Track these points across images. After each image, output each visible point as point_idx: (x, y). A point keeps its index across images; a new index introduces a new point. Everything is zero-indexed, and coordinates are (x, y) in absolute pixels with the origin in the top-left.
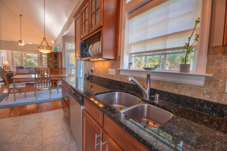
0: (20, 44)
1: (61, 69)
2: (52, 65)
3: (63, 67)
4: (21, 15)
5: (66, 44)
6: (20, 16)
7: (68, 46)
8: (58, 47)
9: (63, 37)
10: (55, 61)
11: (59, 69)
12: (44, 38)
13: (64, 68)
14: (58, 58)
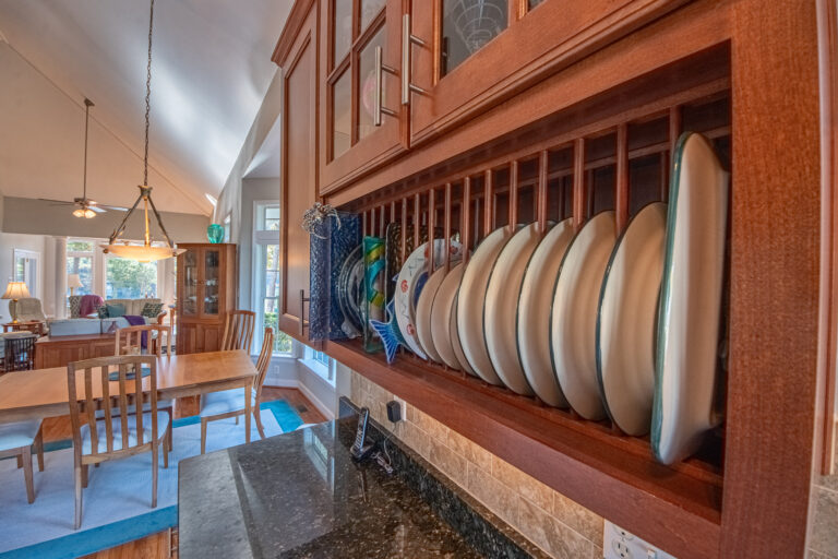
0: (78, 214)
1: (231, 316)
2: (195, 298)
3: (243, 306)
4: (88, 103)
5: (259, 208)
6: (84, 107)
7: (265, 219)
8: (228, 220)
9: (244, 179)
10: (209, 283)
11: (225, 314)
12: (142, 190)
13: (245, 313)
14: (220, 268)
